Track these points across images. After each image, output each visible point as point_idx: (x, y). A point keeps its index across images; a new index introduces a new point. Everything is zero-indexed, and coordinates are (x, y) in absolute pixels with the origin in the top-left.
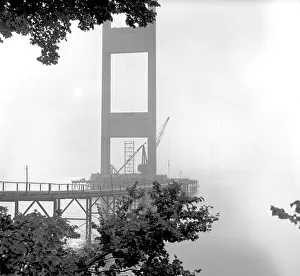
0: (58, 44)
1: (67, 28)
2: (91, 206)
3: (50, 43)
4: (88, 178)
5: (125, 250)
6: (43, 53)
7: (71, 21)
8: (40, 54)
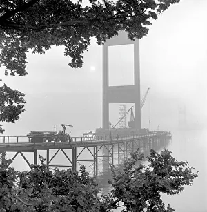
0: (82, 54)
1: (88, 42)
2: (97, 151)
3: (77, 54)
4: (94, 132)
5: (134, 202)
6: (73, 60)
7: (90, 38)
8: (71, 62)
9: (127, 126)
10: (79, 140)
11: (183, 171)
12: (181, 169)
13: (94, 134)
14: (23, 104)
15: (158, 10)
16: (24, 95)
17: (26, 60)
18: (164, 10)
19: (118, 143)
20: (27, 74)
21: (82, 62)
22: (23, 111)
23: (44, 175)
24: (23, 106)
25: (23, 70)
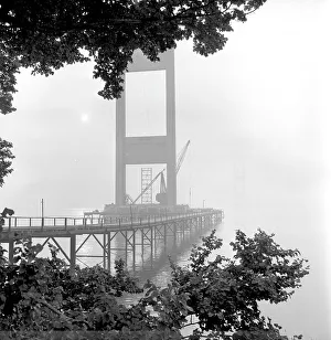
0: (122, 76)
1: (128, 57)
2: (110, 240)
4: (101, 210)
6: (107, 86)
8: (103, 88)
9: (155, 201)
10: (79, 223)
11: (290, 264)
12: (286, 261)
13: (101, 214)
14: (10, 160)
15: (246, 8)
16: (10, 146)
17: (15, 87)
18: (257, 7)
19: (142, 227)
20: (15, 110)
21: (121, 89)
22: (10, 171)
23: (56, 275)
24: (9, 164)
25: (9, 103)
